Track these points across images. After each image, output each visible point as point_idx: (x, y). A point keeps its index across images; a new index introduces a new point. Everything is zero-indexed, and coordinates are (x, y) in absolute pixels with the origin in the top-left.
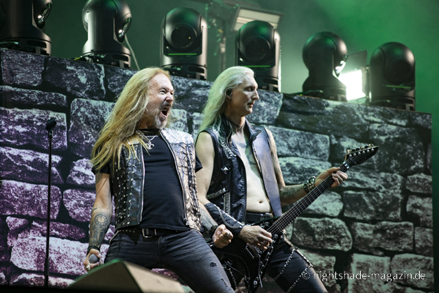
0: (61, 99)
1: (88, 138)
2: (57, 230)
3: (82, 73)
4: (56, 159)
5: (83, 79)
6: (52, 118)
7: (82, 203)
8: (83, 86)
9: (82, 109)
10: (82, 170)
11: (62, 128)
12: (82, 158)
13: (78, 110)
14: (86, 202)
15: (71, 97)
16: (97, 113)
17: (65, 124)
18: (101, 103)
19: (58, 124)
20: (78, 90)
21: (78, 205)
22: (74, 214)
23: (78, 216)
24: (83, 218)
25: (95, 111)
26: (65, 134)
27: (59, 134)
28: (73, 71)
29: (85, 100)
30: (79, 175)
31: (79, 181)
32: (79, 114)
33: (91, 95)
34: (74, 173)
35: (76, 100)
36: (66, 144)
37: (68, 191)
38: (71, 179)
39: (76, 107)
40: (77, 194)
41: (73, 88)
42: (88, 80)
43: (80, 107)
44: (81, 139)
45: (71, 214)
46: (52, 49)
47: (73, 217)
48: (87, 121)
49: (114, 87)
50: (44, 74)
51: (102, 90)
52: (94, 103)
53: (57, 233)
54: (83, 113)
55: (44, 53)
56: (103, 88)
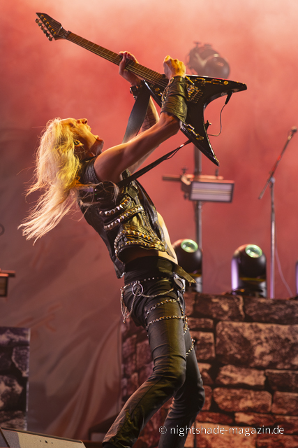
0: (209, 323)
1: (231, 350)
2: (210, 418)
3: (225, 304)
4: (207, 366)
5: (226, 308)
6: (203, 338)
7: (229, 398)
8: (225, 313)
9: (226, 329)
10: (228, 373)
11: (210, 344)
12: (227, 365)
13: (222, 330)
14: (232, 397)
15: (216, 321)
16: (238, 332)
17: (212, 340)
18: (241, 324)
19: (207, 341)
20: (222, 315)
21: (225, 400)
22: (223, 406)
23: (226, 407)
24: (230, 409)
25: (236, 330)
26: (213, 348)
27: (208, 349)
28: (217, 303)
29: (227, 323)
30: (225, 377)
31: (226, 382)
32: (223, 333)
33: (232, 318)
34: (221, 376)
35: (220, 323)
36: (214, 355)
37: (217, 390)
38: (219, 381)
39: (221, 328)
40: (225, 391)
41: (218, 315)
42: (230, 308)
43: (224, 328)
44: (226, 351)
45: (220, 406)
46: (202, 288)
47: (222, 408)
48: (230, 338)
49: (251, 312)
50: (194, 306)
51: (241, 315)
52: (235, 324)
53: (210, 420)
54: (226, 332)
55: (195, 291)
56: (242, 313)
